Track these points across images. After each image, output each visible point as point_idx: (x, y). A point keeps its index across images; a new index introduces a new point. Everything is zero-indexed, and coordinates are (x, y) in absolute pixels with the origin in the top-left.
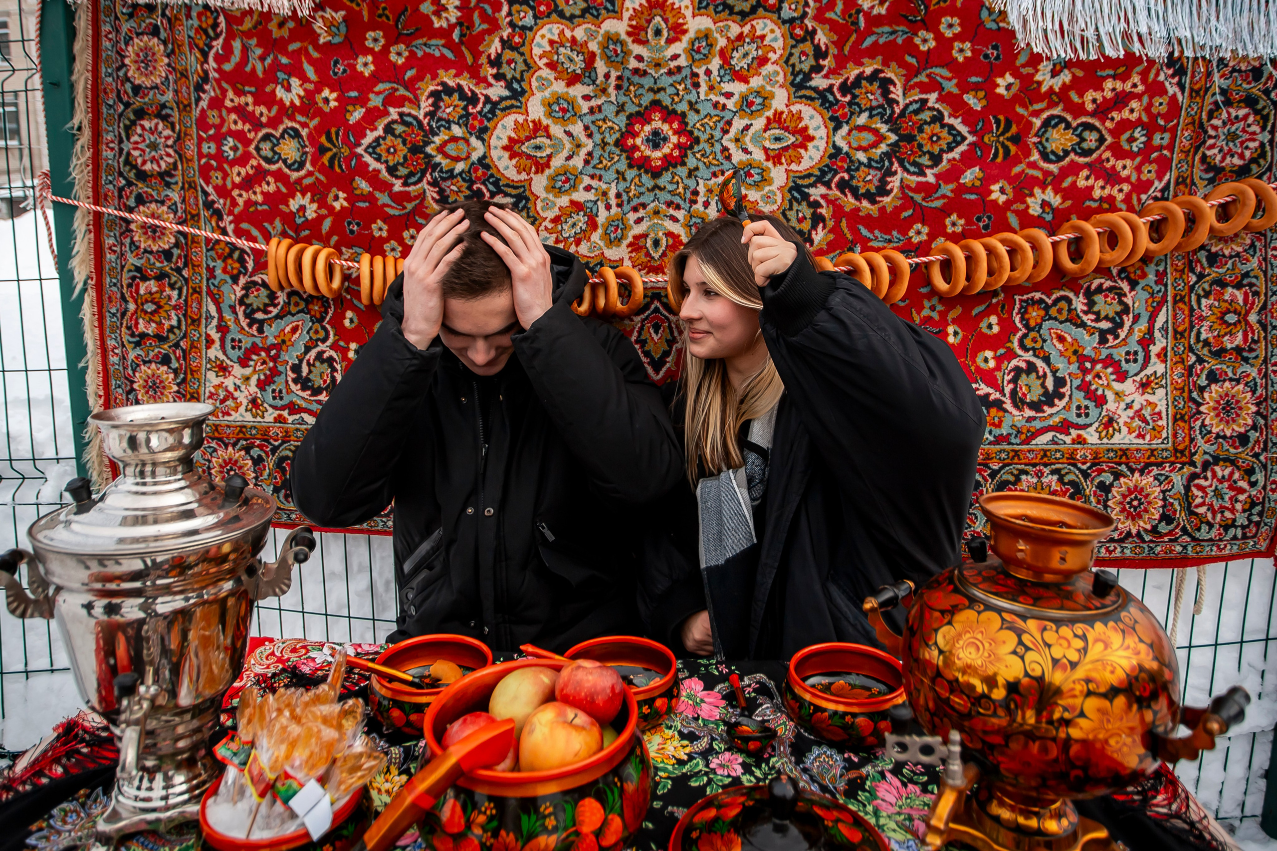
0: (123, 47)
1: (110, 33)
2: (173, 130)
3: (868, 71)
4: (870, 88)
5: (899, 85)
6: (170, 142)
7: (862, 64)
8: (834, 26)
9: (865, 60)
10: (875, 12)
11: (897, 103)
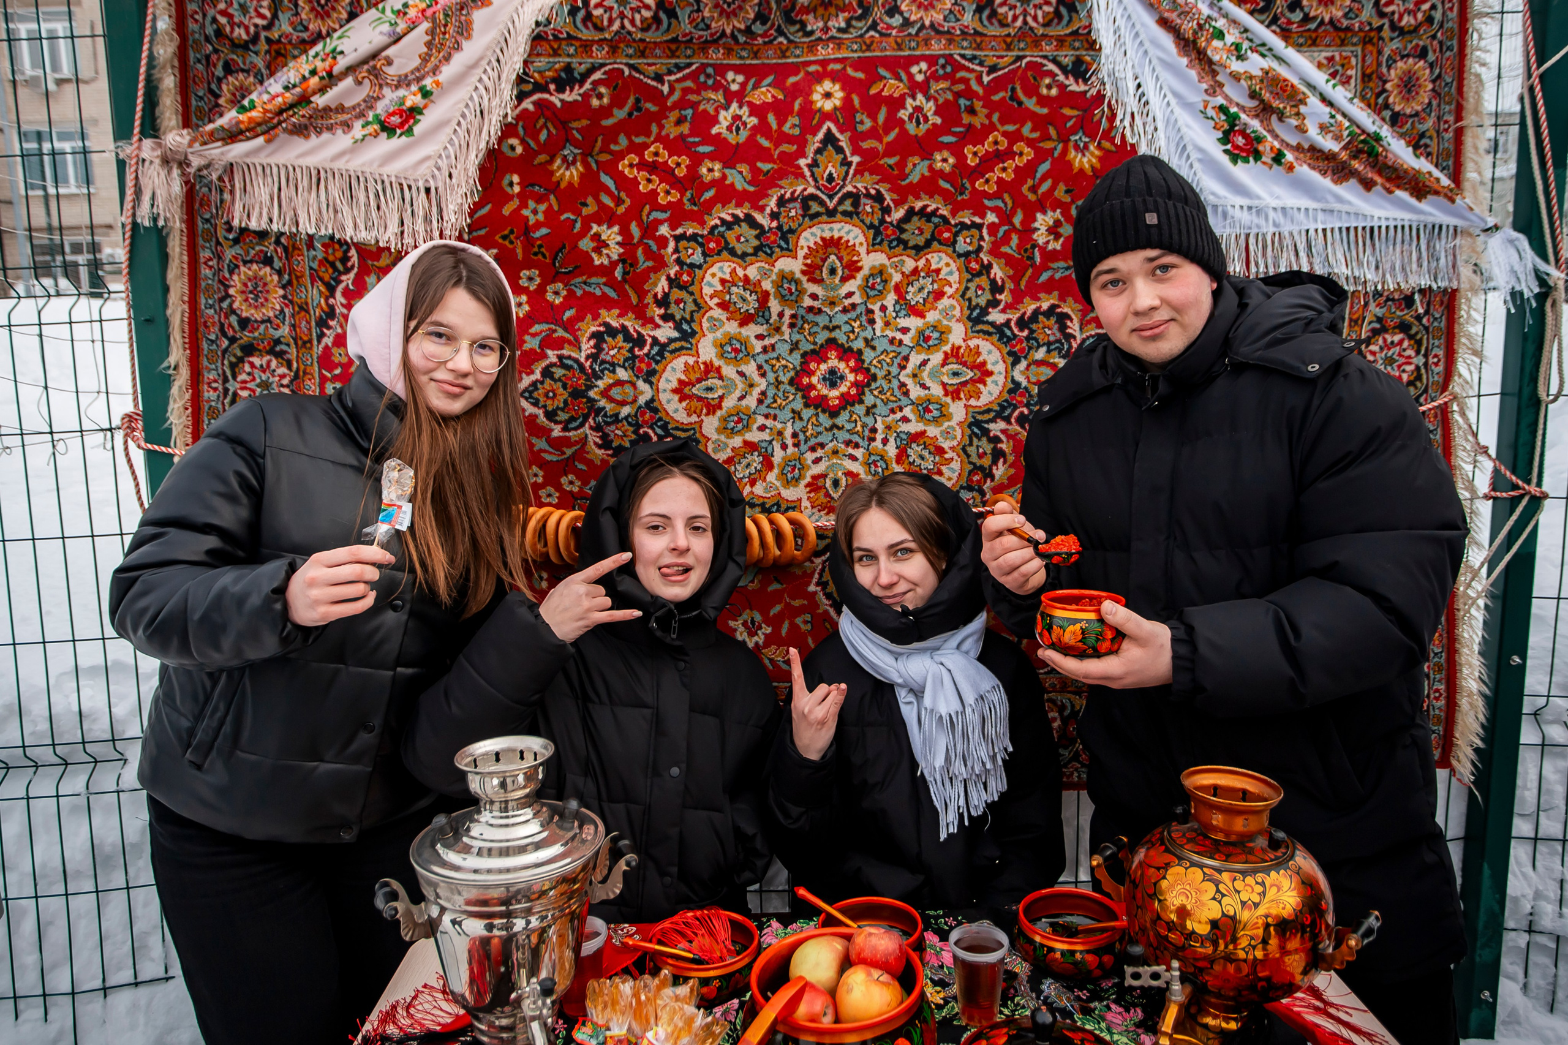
0: (227, 275)
1: (211, 259)
2: (289, 367)
3: (1045, 306)
4: (1047, 323)
5: (1076, 320)
6: (285, 381)
7: (1038, 299)
8: (1009, 261)
9: (1042, 295)
10: (1050, 247)
11: (1074, 337)
